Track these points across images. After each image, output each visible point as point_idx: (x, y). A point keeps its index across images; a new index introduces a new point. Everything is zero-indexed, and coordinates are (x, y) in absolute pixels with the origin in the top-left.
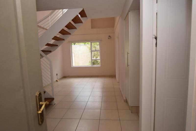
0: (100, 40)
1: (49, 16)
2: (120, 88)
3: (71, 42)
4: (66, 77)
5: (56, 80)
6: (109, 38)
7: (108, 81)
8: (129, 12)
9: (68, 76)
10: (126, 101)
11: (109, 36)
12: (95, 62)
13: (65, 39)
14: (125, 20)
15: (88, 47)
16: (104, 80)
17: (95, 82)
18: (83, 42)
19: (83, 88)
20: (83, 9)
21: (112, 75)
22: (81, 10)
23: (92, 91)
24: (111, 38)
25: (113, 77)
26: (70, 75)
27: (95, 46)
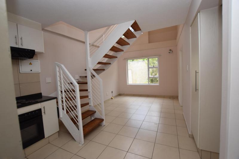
0: (158, 56)
1: (104, 35)
2: (183, 115)
3: (126, 59)
4: (121, 95)
5: (111, 98)
6: (169, 52)
7: (168, 102)
8: (199, 14)
9: (124, 94)
10: (192, 137)
11: (170, 50)
12: (154, 79)
13: (117, 56)
14: (191, 26)
15: (146, 63)
16: (163, 102)
17: (152, 104)
18: (142, 59)
19: (137, 110)
20: (134, 21)
21: (173, 96)
22: (133, 22)
23: (146, 115)
24: (172, 52)
25: (175, 99)
26: (125, 93)
27: (153, 62)
